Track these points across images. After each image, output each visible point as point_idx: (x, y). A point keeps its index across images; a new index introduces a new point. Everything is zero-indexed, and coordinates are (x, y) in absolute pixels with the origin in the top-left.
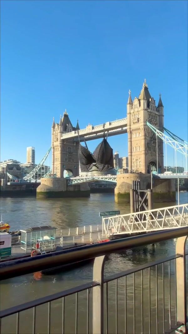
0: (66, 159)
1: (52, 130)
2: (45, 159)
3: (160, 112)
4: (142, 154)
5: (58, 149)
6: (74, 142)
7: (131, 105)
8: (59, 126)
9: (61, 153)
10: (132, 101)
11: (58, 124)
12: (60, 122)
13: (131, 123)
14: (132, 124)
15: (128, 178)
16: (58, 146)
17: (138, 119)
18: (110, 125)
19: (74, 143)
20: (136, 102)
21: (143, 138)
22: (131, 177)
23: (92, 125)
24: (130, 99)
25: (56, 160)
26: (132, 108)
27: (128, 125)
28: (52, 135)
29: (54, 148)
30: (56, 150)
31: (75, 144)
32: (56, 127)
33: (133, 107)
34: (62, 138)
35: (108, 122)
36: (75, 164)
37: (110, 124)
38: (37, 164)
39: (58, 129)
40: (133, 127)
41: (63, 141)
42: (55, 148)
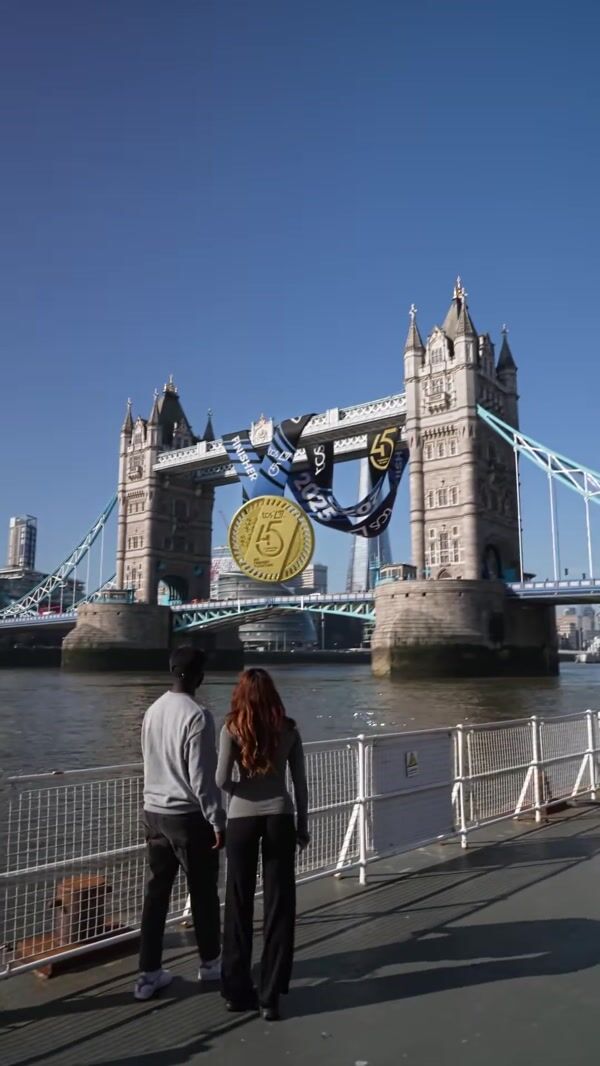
0: (167, 542)
1: (123, 440)
2: (89, 539)
3: (509, 384)
4: (462, 516)
5: (140, 506)
6: (194, 484)
7: (420, 353)
8: (150, 428)
9: (152, 519)
10: (421, 341)
11: (145, 423)
12: (152, 415)
13: (422, 410)
14: (424, 412)
15: (424, 594)
16: (142, 494)
17: (448, 396)
18: (340, 419)
19: (194, 489)
20: (438, 343)
21: (468, 460)
22: (435, 592)
23: (273, 419)
24: (414, 333)
25: (132, 541)
26: (423, 362)
27: (408, 417)
28: (121, 460)
29: (125, 501)
30: (134, 507)
31: (198, 492)
32: (139, 430)
33: (427, 359)
34: (157, 467)
35: (332, 408)
36: (197, 559)
37: (342, 416)
38: (45, 572)
39: (144, 439)
40: (429, 422)
41: (161, 477)
42: (131, 501)
